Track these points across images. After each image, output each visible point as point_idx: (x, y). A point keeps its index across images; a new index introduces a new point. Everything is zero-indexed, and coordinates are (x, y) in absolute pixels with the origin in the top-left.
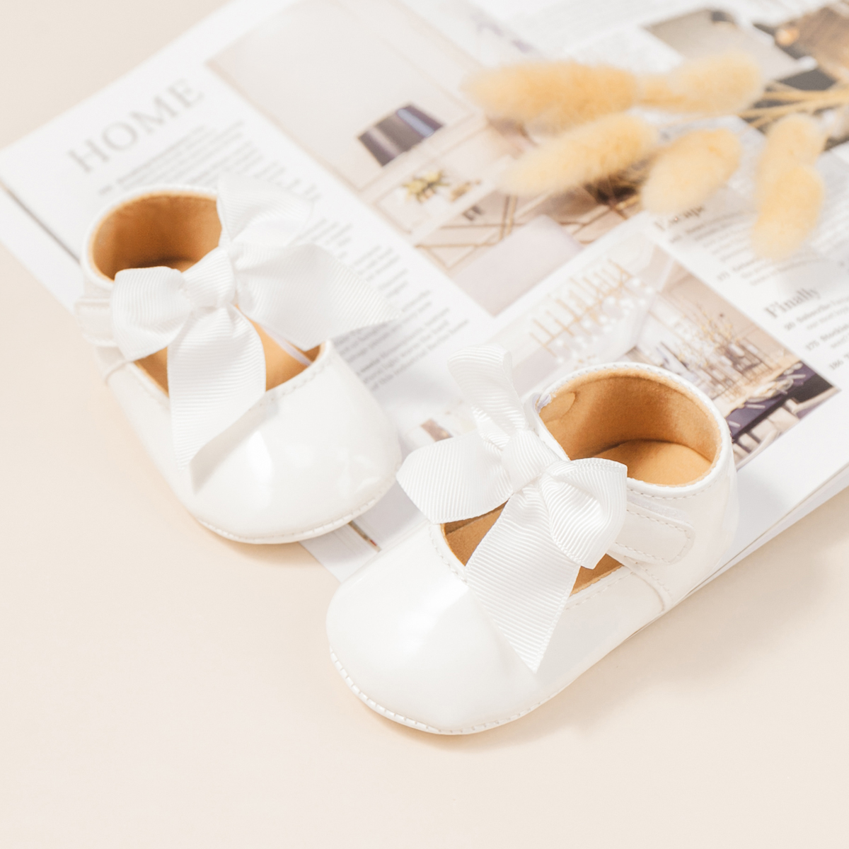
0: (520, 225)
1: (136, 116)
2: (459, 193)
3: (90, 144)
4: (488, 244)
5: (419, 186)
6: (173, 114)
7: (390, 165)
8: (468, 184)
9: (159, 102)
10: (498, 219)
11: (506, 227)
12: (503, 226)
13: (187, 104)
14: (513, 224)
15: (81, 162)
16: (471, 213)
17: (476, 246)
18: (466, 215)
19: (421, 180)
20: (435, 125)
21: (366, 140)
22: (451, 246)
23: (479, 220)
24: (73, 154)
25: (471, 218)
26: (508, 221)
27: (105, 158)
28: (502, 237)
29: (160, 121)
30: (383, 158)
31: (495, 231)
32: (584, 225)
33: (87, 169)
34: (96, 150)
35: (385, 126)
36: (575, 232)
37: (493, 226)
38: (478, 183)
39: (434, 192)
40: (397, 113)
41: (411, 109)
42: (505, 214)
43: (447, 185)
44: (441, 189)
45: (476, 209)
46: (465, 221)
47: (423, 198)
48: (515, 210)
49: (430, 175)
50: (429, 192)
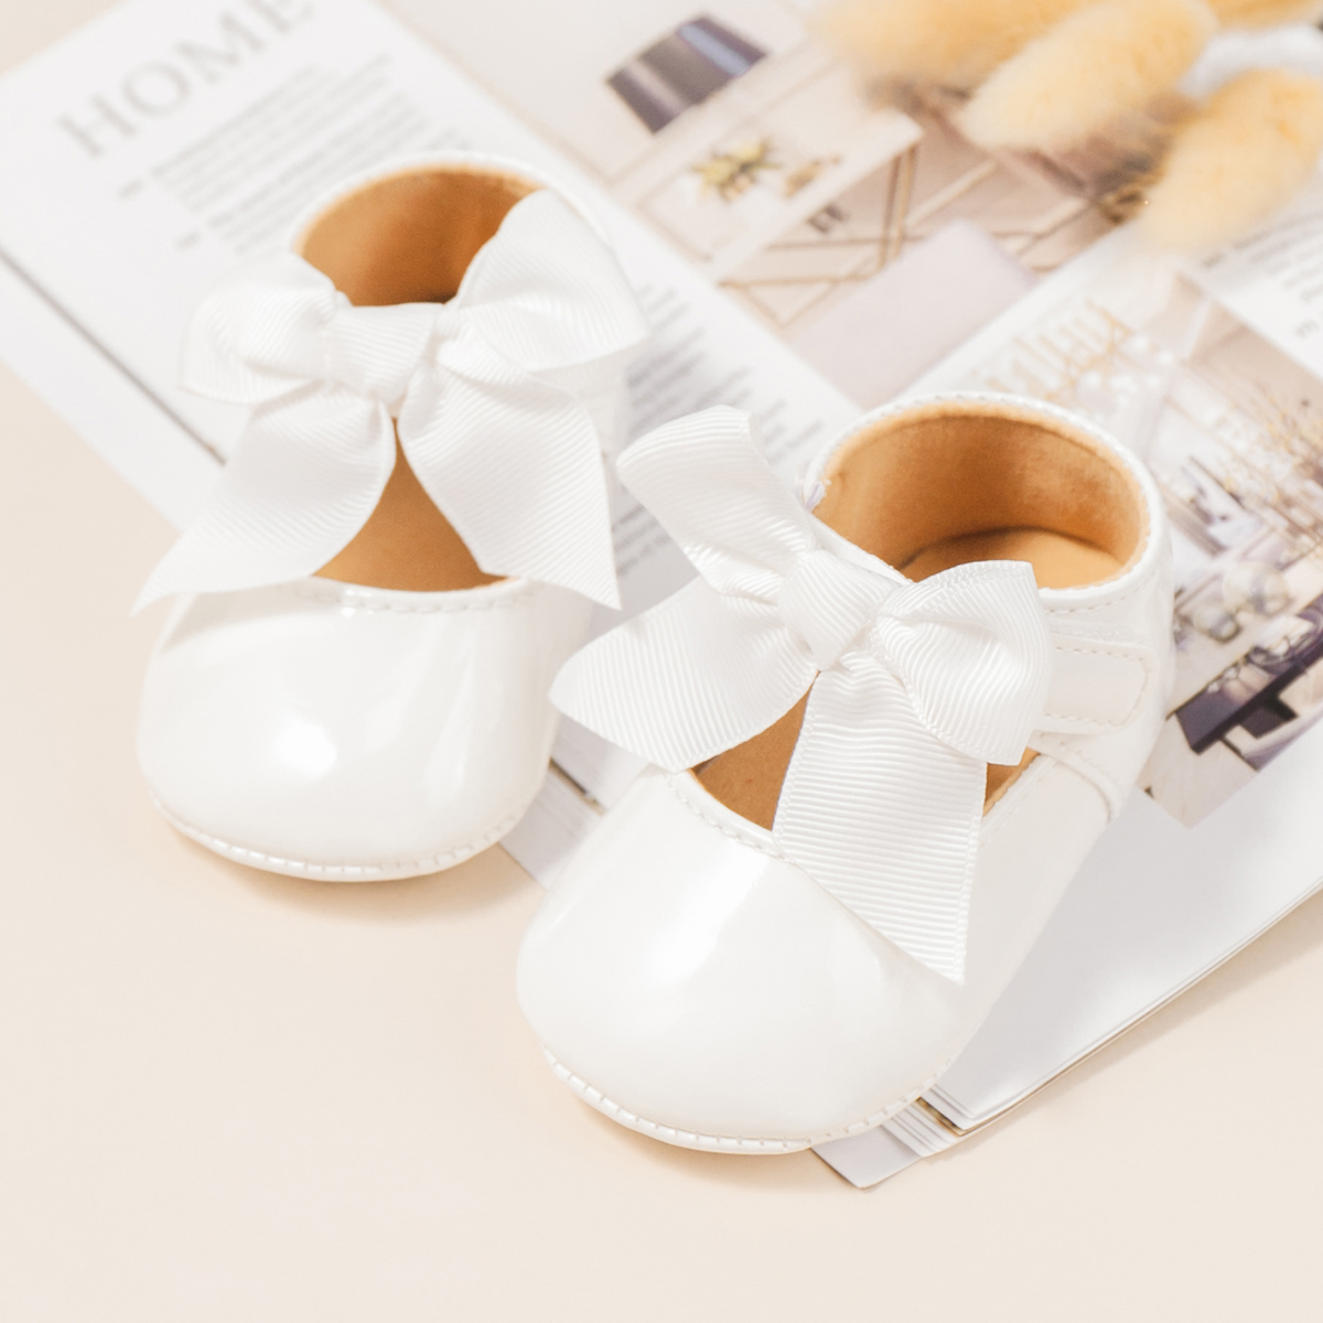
0: (917, 239)
1: (187, 50)
2: (800, 182)
3: (100, 104)
4: (856, 277)
5: (724, 170)
6: (256, 44)
7: (670, 132)
8: (817, 164)
9: (229, 23)
10: (874, 229)
11: (891, 245)
12: (885, 242)
13: (282, 26)
14: (904, 238)
15: (82, 137)
16: (824, 219)
17: (835, 282)
18: (813, 222)
19: (728, 158)
20: (751, 55)
21: (622, 84)
22: (786, 282)
23: (839, 232)
24: (67, 124)
25: (823, 229)
26: (894, 233)
27: (128, 130)
28: (883, 262)
29: (232, 59)
30: (655, 118)
31: (871, 251)
32: (1039, 237)
33: (95, 150)
34: (110, 115)
35: (656, 57)
36: (1021, 252)
37: (867, 241)
38: (837, 161)
39: (753, 180)
40: (678, 33)
41: (705, 25)
42: (888, 219)
43: (777, 166)
44: (765, 175)
45: (832, 212)
46: (812, 235)
47: (731, 192)
48: (906, 213)
49: (745, 148)
50: (743, 181)
